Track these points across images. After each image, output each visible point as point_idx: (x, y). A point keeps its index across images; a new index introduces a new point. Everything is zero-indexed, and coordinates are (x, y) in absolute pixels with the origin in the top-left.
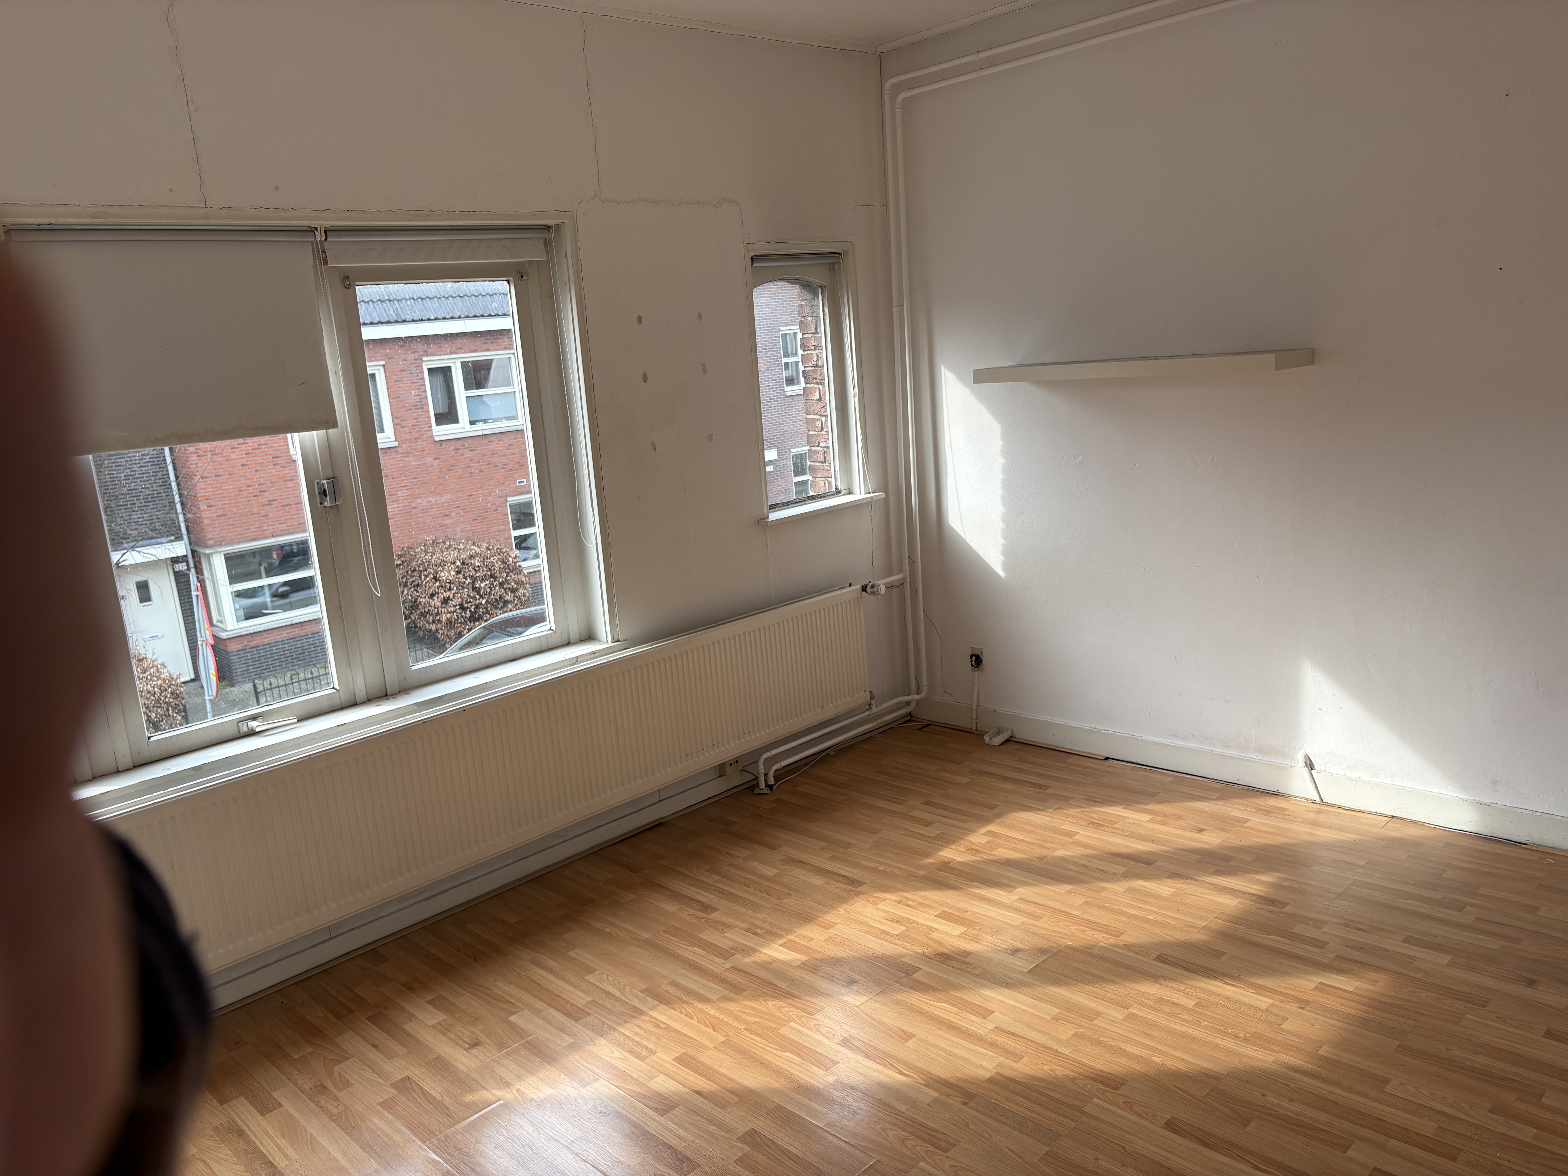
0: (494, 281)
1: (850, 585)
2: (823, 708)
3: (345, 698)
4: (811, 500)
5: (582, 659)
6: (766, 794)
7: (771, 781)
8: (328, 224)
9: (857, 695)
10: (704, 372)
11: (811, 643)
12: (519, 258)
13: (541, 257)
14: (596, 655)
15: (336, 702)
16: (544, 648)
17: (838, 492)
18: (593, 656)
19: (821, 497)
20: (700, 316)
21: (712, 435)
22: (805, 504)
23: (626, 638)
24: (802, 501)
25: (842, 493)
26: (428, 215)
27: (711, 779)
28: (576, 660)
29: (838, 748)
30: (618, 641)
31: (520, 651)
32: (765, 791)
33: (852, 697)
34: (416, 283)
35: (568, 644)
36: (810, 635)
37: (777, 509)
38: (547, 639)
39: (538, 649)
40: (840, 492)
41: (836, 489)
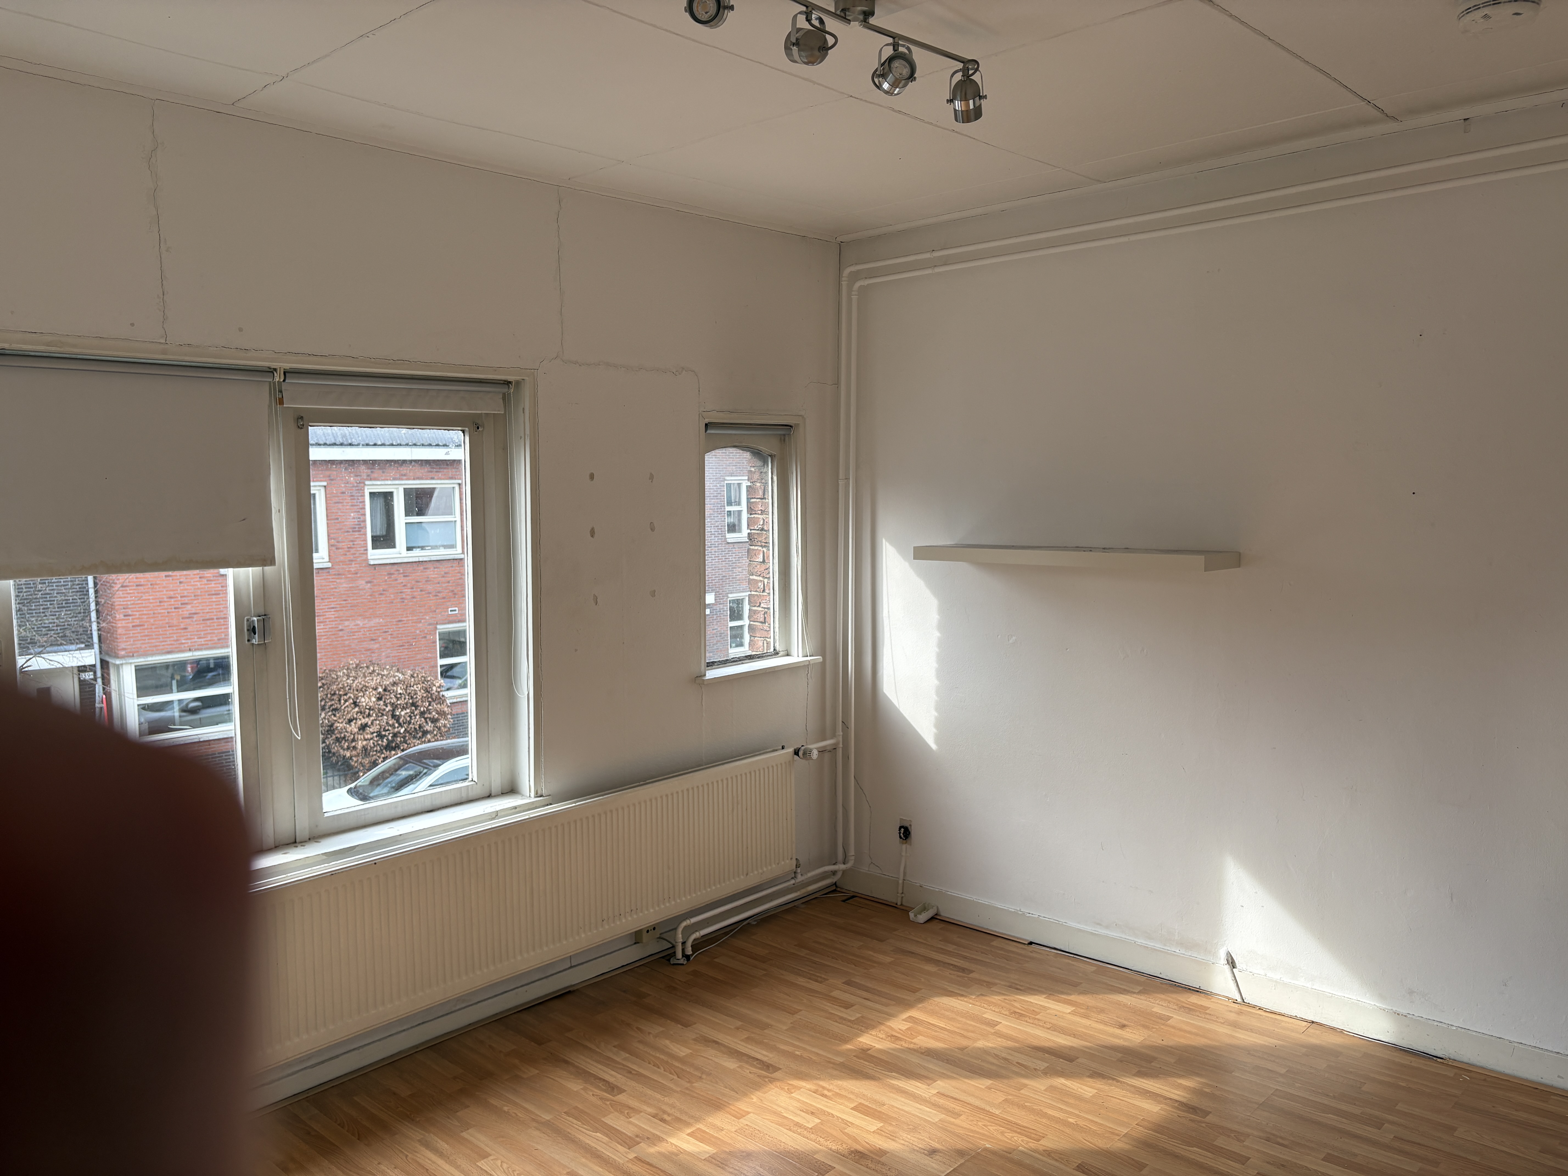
0: (449, 430)
1: (783, 748)
2: (747, 874)
4: (749, 659)
5: (503, 813)
6: (683, 964)
7: (689, 951)
8: (288, 366)
9: (783, 863)
10: (652, 529)
11: (740, 806)
12: (477, 410)
13: (499, 411)
14: (517, 810)
16: (464, 800)
17: (776, 653)
18: (514, 810)
19: (759, 658)
20: (652, 477)
21: (655, 591)
22: (742, 663)
23: (550, 793)
24: (740, 661)
25: (779, 655)
26: (389, 364)
27: (626, 945)
28: (496, 815)
29: (761, 917)
30: (541, 796)
31: (438, 802)
32: (681, 962)
33: (778, 864)
34: (370, 428)
35: (489, 796)
36: (740, 798)
37: (714, 667)
38: (468, 789)
39: (459, 800)
41: (774, 650)
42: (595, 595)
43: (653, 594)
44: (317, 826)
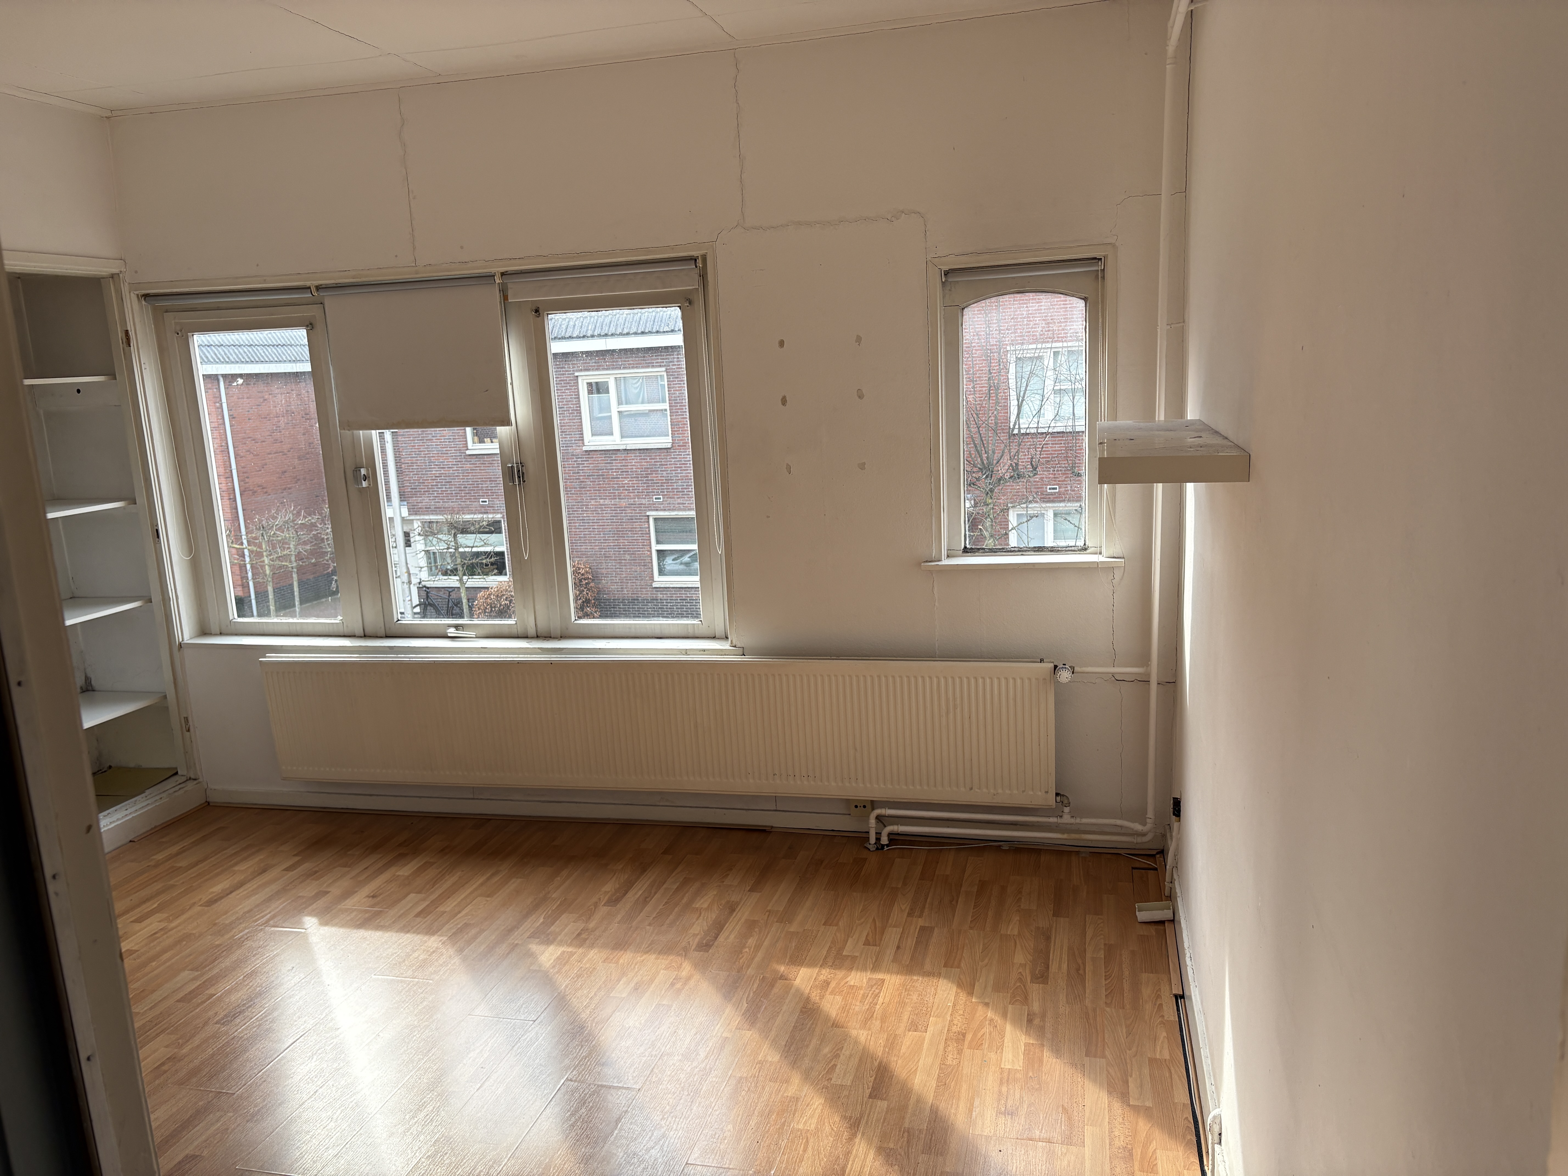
1: (1042, 661)
3: (520, 631)
5: (692, 653)
7: (884, 840)
8: (503, 270)
9: (1033, 791)
10: (859, 397)
12: (671, 287)
14: (705, 652)
15: (514, 631)
16: (690, 635)
17: (1084, 549)
18: (702, 652)
19: (1052, 551)
20: (859, 339)
21: (864, 463)
23: (743, 646)
25: (1088, 551)
27: (844, 813)
28: (686, 652)
30: (735, 647)
31: (666, 632)
35: (714, 638)
38: (694, 627)
39: (683, 634)
40: (1086, 549)
41: (1085, 544)
42: (788, 465)
43: (862, 466)
44: (567, 629)
